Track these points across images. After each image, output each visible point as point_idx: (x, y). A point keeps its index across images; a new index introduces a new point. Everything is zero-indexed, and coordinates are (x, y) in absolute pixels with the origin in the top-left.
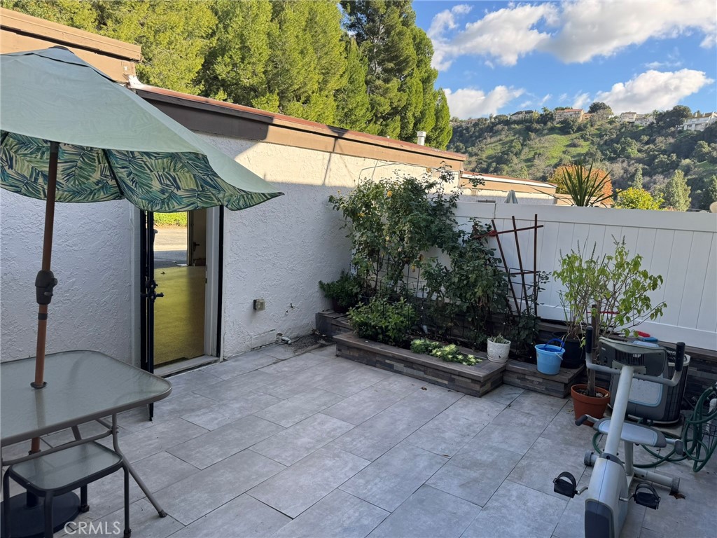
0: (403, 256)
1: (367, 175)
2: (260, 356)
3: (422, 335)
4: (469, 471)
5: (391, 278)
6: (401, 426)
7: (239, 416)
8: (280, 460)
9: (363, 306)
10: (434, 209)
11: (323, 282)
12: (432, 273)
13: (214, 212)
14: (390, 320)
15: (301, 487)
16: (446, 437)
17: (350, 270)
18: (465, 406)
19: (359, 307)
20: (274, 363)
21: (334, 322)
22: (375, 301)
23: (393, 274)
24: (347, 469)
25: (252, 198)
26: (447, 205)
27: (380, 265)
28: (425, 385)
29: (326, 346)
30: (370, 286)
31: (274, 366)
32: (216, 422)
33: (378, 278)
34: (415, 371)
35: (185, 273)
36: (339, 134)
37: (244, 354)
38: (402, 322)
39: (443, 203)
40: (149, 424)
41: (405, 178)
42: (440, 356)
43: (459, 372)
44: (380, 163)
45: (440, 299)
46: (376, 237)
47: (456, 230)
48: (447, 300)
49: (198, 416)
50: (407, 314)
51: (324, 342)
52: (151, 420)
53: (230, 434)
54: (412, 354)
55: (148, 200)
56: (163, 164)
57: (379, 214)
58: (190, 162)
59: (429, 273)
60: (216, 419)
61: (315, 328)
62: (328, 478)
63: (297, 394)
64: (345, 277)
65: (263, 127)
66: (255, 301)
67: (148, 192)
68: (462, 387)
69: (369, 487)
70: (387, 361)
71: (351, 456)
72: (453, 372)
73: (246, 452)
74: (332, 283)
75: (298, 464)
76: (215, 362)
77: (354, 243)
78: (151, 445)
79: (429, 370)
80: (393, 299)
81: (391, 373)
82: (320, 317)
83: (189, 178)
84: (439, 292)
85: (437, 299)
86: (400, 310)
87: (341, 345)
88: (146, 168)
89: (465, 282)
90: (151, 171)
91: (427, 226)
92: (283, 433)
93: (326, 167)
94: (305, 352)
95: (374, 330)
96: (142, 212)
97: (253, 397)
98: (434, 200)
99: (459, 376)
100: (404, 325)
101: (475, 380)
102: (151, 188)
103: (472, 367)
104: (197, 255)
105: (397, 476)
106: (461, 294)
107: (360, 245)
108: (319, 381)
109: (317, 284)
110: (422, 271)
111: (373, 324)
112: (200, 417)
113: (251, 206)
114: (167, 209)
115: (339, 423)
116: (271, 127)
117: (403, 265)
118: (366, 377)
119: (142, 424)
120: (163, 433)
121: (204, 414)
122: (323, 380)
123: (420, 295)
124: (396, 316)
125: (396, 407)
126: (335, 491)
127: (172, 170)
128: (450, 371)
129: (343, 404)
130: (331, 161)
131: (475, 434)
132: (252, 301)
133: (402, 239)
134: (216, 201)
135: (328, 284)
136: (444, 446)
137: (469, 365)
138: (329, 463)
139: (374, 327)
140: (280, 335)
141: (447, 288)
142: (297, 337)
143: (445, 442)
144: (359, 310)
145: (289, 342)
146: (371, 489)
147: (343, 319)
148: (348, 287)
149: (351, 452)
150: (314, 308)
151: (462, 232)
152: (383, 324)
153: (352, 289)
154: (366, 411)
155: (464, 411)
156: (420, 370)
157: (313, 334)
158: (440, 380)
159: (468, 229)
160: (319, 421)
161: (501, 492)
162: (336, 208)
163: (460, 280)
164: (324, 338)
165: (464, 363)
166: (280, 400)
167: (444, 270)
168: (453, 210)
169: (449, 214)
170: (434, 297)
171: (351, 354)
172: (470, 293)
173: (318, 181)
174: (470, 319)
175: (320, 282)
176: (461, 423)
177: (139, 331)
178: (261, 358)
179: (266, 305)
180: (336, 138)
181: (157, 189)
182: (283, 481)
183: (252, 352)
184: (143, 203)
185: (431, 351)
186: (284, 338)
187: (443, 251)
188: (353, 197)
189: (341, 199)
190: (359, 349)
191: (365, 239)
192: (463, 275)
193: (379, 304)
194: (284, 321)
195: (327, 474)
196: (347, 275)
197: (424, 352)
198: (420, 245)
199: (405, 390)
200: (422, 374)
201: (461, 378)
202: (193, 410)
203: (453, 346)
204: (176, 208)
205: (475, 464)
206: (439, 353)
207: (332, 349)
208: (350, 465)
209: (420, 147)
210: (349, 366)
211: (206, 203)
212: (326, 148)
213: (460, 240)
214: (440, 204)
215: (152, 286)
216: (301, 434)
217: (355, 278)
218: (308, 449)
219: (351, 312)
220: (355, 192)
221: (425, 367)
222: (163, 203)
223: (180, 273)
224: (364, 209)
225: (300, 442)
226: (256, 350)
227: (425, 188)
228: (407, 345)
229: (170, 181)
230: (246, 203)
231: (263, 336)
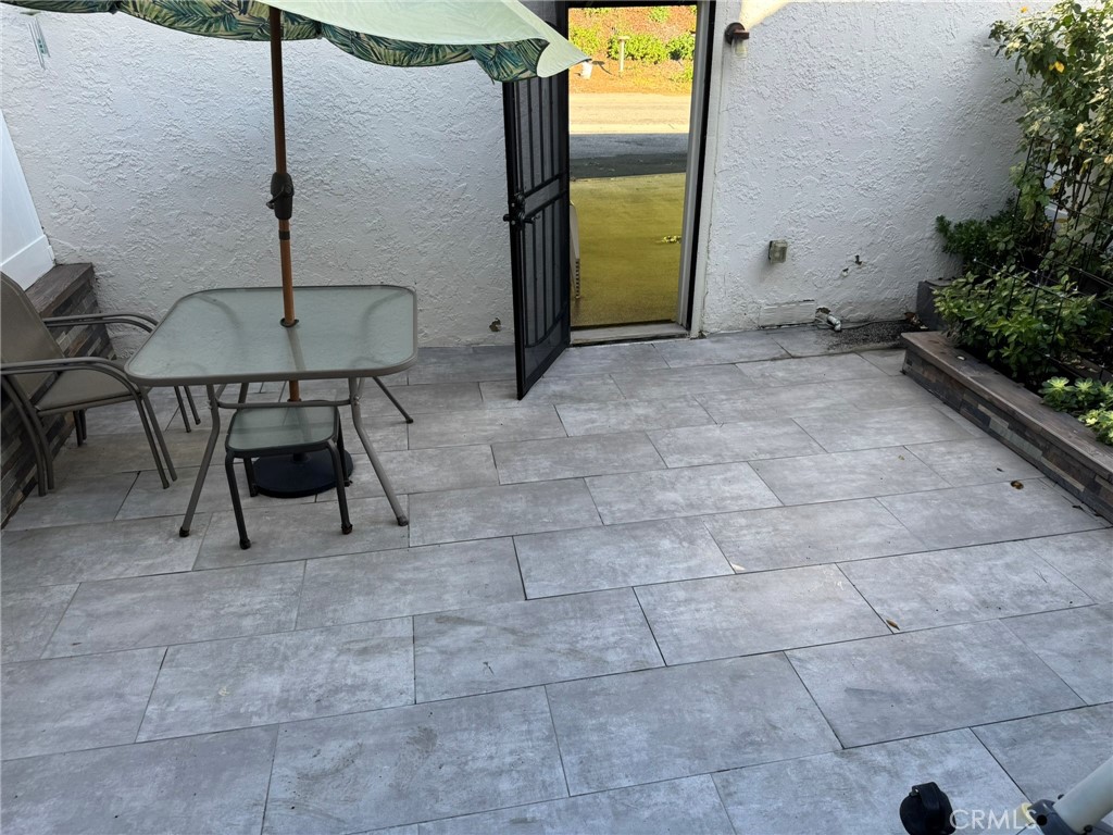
4: (905, 673)
6: (870, 537)
7: (626, 427)
8: (605, 512)
11: (947, 218)
15: (587, 562)
16: (941, 592)
20: (773, 359)
24: (683, 566)
28: (1031, 477)
32: (589, 426)
34: (1026, 444)
37: (743, 333)
40: (515, 403)
49: (578, 410)
52: (520, 398)
53: (586, 449)
54: (1037, 406)
60: (594, 422)
61: (912, 309)
62: (638, 566)
63: (746, 419)
66: (772, 244)
69: (682, 609)
70: (982, 408)
71: (713, 549)
73: (577, 481)
75: (619, 528)
76: (682, 336)
79: (1054, 450)
81: (977, 434)
82: (929, 292)
87: (914, 354)
92: (655, 474)
95: (977, 337)
97: (677, 404)
99: (1110, 482)
108: (812, 409)
112: (578, 414)
115: (759, 490)
118: (912, 427)
119: (506, 400)
120: (512, 420)
121: (587, 410)
122: (821, 410)
125: (904, 501)
126: (622, 590)
128: (1091, 466)
129: (806, 461)
132: (767, 243)
135: (960, 225)
136: (913, 605)
138: (666, 544)
139: (979, 331)
140: (826, 311)
142: (862, 321)
143: (923, 599)
145: (838, 327)
146: (682, 613)
149: (719, 543)
150: (916, 271)
152: (997, 328)
153: (997, 242)
156: (1037, 446)
157: (906, 321)
158: (1069, 479)
160: (730, 475)
161: (922, 744)
162: (1003, 51)
166: (710, 422)
171: (926, 375)
175: (941, 219)
178: (762, 345)
179: (790, 253)
182: (574, 542)
183: (757, 333)
186: (831, 318)
190: (939, 370)
194: (839, 286)
195: (643, 560)
197: (1069, 410)
199: (969, 474)
202: (581, 400)
208: (695, 562)
216: (678, 485)
218: (659, 511)
221: (1047, 442)
226: (768, 330)
231: (786, 309)
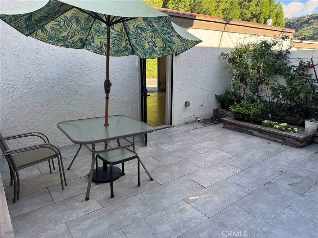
0: (259, 80)
1: (241, 41)
2: (188, 126)
3: (268, 119)
4: (294, 179)
5: (252, 92)
6: (257, 158)
7: (181, 147)
8: (199, 165)
9: (237, 104)
10: (277, 55)
11: (217, 95)
12: (275, 88)
13: (169, 57)
14: (252, 110)
15: (209, 176)
16: (281, 164)
17: (230, 89)
18: (292, 151)
19: (235, 105)
20: (195, 129)
21: (222, 113)
22: (244, 102)
23: (254, 89)
24: (230, 172)
25: (188, 46)
26: (285, 53)
27: (246, 86)
28: (269, 141)
29: (219, 123)
30: (241, 96)
31: (195, 130)
32: (171, 149)
33: (246, 92)
34: (264, 135)
36: (227, 22)
37: (182, 125)
38: (258, 112)
39: (282, 52)
41: (261, 40)
42: (278, 128)
43: (289, 135)
44: (247, 35)
45: (279, 101)
46: (245, 71)
47: (289, 65)
48: (283, 102)
49: (164, 146)
50: (261, 108)
51: (217, 122)
52: (146, 146)
53: (177, 154)
54: (263, 127)
55: (144, 53)
56: (150, 35)
57: (247, 60)
58: (161, 31)
59: (273, 88)
60: (171, 148)
61: (212, 116)
62: (221, 174)
63: (205, 141)
64: (228, 92)
65: (191, 21)
66: (186, 102)
67: (144, 49)
68: (290, 143)
69: (241, 180)
70: (249, 130)
71: (232, 167)
72: (285, 136)
73: (184, 160)
74: (221, 95)
75: (207, 168)
76: (170, 127)
77: (233, 75)
78: (147, 155)
79: (272, 135)
80: (253, 101)
81: (251, 136)
82: (215, 111)
83: (160, 42)
84: (278, 97)
85: (277, 101)
86: (257, 106)
87: (225, 123)
88: (143, 38)
89: (294, 92)
90: (145, 39)
91: (273, 65)
92: (200, 155)
93: (220, 39)
94: (208, 126)
95: (242, 116)
96: (141, 59)
97: (186, 141)
98: (277, 50)
99: (288, 137)
100: (259, 113)
101: (297, 139)
102: (145, 47)
105: (254, 177)
106: (291, 98)
107: (236, 76)
108: (215, 137)
109: (214, 95)
110: (269, 87)
111: (242, 112)
112: (165, 147)
113: (187, 50)
114: (151, 57)
115: (226, 154)
116: (195, 21)
117: (259, 85)
118: (238, 137)
119: (143, 147)
120: (151, 151)
121: (166, 145)
122: (217, 137)
123: (268, 99)
124: (255, 108)
125: (254, 150)
126: (225, 180)
127: (153, 38)
128: (283, 135)
129: (227, 147)
130: (223, 36)
131: (296, 164)
132: (185, 102)
133: (259, 72)
134: (171, 52)
135: (219, 96)
136: (279, 167)
137: (294, 133)
138: (221, 169)
139: (243, 114)
140: (197, 118)
141: (283, 95)
142: (204, 120)
143: (280, 166)
144: (235, 106)
145: (201, 121)
146: (242, 181)
147: (226, 112)
148: (229, 96)
149: (232, 166)
150: (212, 107)
151: (293, 66)
152: (248, 112)
153: (231, 98)
154: (238, 150)
155: (290, 153)
156: (267, 135)
157: (212, 119)
158: (277, 140)
159: (297, 64)
160: (216, 152)
162: (224, 58)
163: (291, 90)
164: (217, 120)
165: (291, 132)
166: (198, 143)
167: (282, 86)
168: (288, 55)
169: (285, 57)
170: (275, 100)
171: (231, 127)
172: (296, 97)
173: (216, 45)
174: (296, 111)
175: (215, 95)
176: (289, 158)
177: (141, 112)
179: (191, 104)
180: (226, 24)
181: (147, 48)
182: (200, 173)
183: (185, 124)
184: (142, 55)
185: (273, 126)
186: (198, 119)
187: (281, 77)
188: (233, 52)
189: (227, 54)
190: (234, 124)
191: (239, 72)
192: (293, 88)
193: (246, 103)
194: (199, 112)
195: (221, 173)
196: (229, 91)
197: (269, 126)
198: (269, 74)
199: (258, 143)
200: (268, 136)
201: (289, 139)
202: (162, 144)
203: (285, 124)
204: (155, 56)
205: (297, 177)
206: (278, 127)
207: (222, 125)
208: (232, 171)
209: (269, 26)
210: (230, 132)
211: (167, 53)
212: (221, 29)
213: (292, 70)
214: (280, 52)
215: (146, 91)
216: (208, 157)
217: (233, 93)
218: (211, 162)
219: (231, 107)
220: (234, 50)
221: (270, 133)
222: (150, 54)
224: (238, 58)
225: (207, 159)
226: (187, 123)
227: (272, 45)
228: (260, 123)
229: (152, 43)
230: (185, 49)
231: (189, 118)
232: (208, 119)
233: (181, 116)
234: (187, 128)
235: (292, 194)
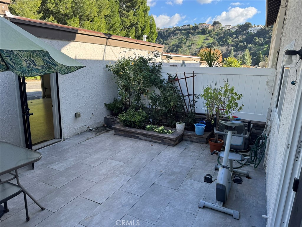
0: (140, 90)
1: (122, 55)
2: (80, 137)
3: (150, 123)
4: (171, 176)
5: (136, 100)
6: (143, 161)
7: (73, 164)
8: (93, 181)
9: (124, 113)
10: (152, 70)
12: (152, 97)
13: (53, 76)
14: (136, 118)
15: (103, 191)
16: (162, 164)
17: (118, 97)
18: (168, 150)
19: (123, 113)
20: (87, 140)
21: (112, 120)
22: (130, 110)
23: (136, 99)
24: (122, 181)
26: (157, 68)
27: (131, 95)
28: (152, 143)
29: (110, 130)
30: (127, 104)
31: (87, 141)
32: (63, 167)
33: (130, 100)
34: (148, 138)
35: (42, 102)
36: (108, 36)
37: (73, 136)
38: (142, 118)
39: (156, 67)
40: (33, 171)
41: (139, 56)
42: (158, 131)
43: (165, 137)
44: (128, 50)
45: (156, 108)
46: (128, 83)
47: (162, 78)
48: (159, 108)
49: (55, 165)
50: (143, 115)
51: (108, 129)
52: (33, 169)
53: (70, 172)
54: (147, 131)
55: (21, 71)
56: (27, 54)
57: (129, 72)
58: (40, 53)
59: (151, 97)
60: (63, 166)
61: (104, 123)
62: (114, 186)
63: (98, 152)
64: (116, 101)
65: (73, 34)
66: (76, 114)
67: (21, 67)
68: (167, 143)
69: (132, 187)
70: (136, 135)
71: (124, 176)
72: (163, 137)
73: (78, 178)
74: (110, 104)
75: (101, 181)
76: (60, 141)
77: (119, 86)
78: (35, 180)
79: (153, 137)
80: (137, 109)
81: (138, 140)
82: (106, 118)
83: (40, 61)
84: (156, 105)
85: (155, 108)
86: (140, 114)
87: (116, 130)
88: (19, 56)
89: (166, 100)
90: (22, 58)
91: (149, 77)
92: (93, 169)
93: (103, 52)
94: (101, 134)
95: (130, 123)
96: (19, 77)
97: (79, 155)
98: (152, 66)
99: (165, 139)
100: (142, 119)
101: (172, 140)
102: (22, 66)
103: (171, 135)
104: (46, 93)
105: (143, 181)
106: (165, 106)
107: (121, 86)
108: (107, 146)
109: (104, 104)
110: (148, 97)
111: (129, 120)
112: (56, 166)
113: (70, 72)
114: (31, 75)
115: (117, 162)
116: (77, 34)
117: (141, 94)
118: (128, 143)
119: (29, 171)
120: (39, 174)
121: (57, 164)
122: (109, 145)
123: (148, 107)
124: (139, 116)
125: (141, 154)
126: (118, 191)
127: (32, 57)
128: (162, 137)
129: (118, 154)
130: (106, 49)
131: (172, 161)
132: (75, 114)
133: (139, 83)
134: (54, 70)
135: (108, 104)
136: (161, 167)
137: (169, 134)
138: (114, 179)
139: (130, 121)
140: (89, 127)
141: (159, 103)
142: (96, 128)
143: (161, 166)
144: (123, 115)
145: (93, 130)
146: (133, 188)
147: (116, 118)
148: (117, 105)
149: (123, 174)
150: (103, 115)
151: (165, 79)
152: (134, 120)
153: (119, 106)
154: (128, 156)
155: (168, 152)
156: (150, 138)
157: (104, 126)
158: (158, 141)
159: (167, 78)
160: (109, 162)
161: (184, 183)
162: (109, 70)
163: (164, 100)
164: (108, 127)
165: (167, 133)
166: (91, 155)
167: (158, 96)
168: (160, 70)
169: (158, 72)
170: (154, 107)
171: (121, 133)
172: (168, 105)
173: (101, 59)
174: (169, 116)
175: (105, 103)
176: (167, 157)
177: (23, 130)
178: (81, 138)
179: (81, 115)
180: (107, 39)
181: (25, 66)
182: (95, 189)
183: (77, 136)
184: (19, 73)
185: (154, 130)
186: (90, 129)
187: (157, 88)
188: (117, 65)
189: (111, 66)
190: (124, 131)
191: (123, 84)
192: (165, 98)
193: (131, 111)
194: (90, 121)
195: (114, 184)
196: (117, 99)
197: (151, 130)
198: (147, 85)
199: (144, 146)
200: (150, 139)
201: (166, 140)
202: (52, 163)
203: (163, 127)
204: (35, 74)
205: (173, 173)
206: (157, 130)
207: (113, 132)
208: (123, 179)
209: (144, 42)
210: (120, 139)
211: (50, 71)
212: (103, 43)
213: (164, 83)
214: (154, 68)
215: (28, 110)
216: (101, 169)
217: (120, 101)
218: (105, 175)
219: (120, 115)
220: (118, 63)
221: (152, 136)
222: (29, 72)
223: (39, 102)
224: (122, 70)
225: (101, 172)
226: (78, 134)
227: (148, 61)
228: (144, 128)
229: (31, 62)
230: (68, 71)
231: (81, 129)
232: (100, 127)
233: (71, 127)
234: (79, 140)
235: (170, 191)
